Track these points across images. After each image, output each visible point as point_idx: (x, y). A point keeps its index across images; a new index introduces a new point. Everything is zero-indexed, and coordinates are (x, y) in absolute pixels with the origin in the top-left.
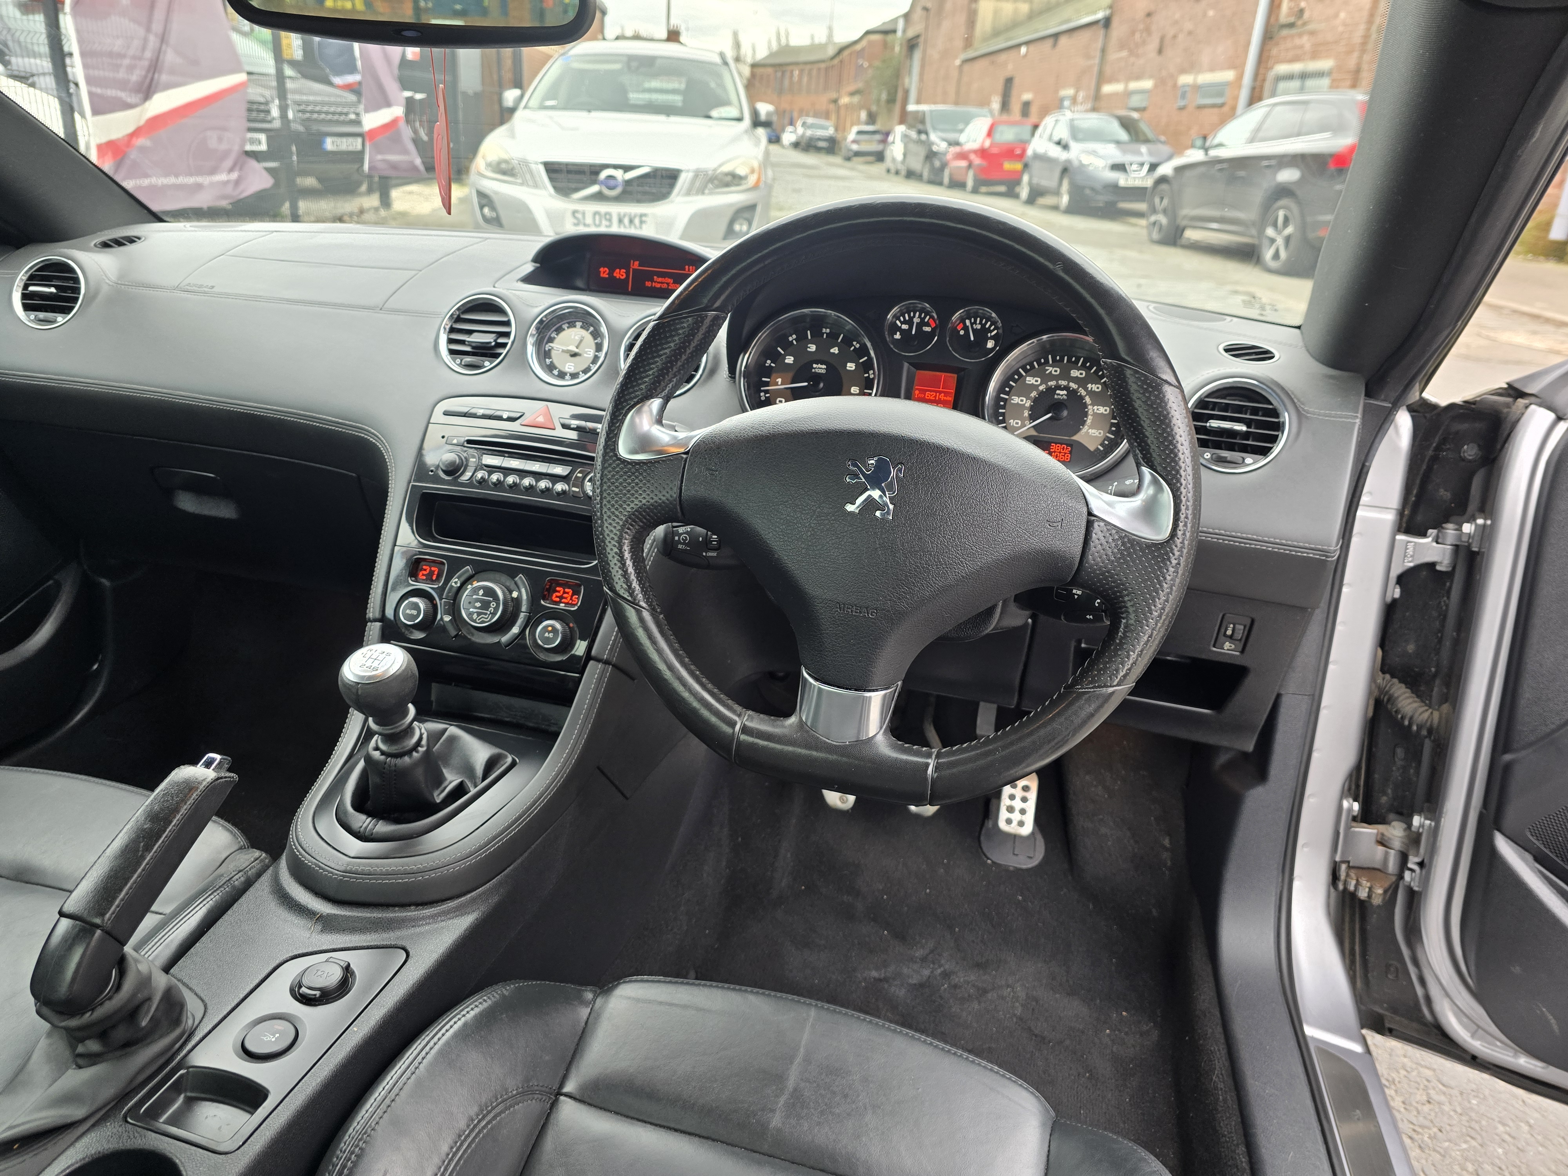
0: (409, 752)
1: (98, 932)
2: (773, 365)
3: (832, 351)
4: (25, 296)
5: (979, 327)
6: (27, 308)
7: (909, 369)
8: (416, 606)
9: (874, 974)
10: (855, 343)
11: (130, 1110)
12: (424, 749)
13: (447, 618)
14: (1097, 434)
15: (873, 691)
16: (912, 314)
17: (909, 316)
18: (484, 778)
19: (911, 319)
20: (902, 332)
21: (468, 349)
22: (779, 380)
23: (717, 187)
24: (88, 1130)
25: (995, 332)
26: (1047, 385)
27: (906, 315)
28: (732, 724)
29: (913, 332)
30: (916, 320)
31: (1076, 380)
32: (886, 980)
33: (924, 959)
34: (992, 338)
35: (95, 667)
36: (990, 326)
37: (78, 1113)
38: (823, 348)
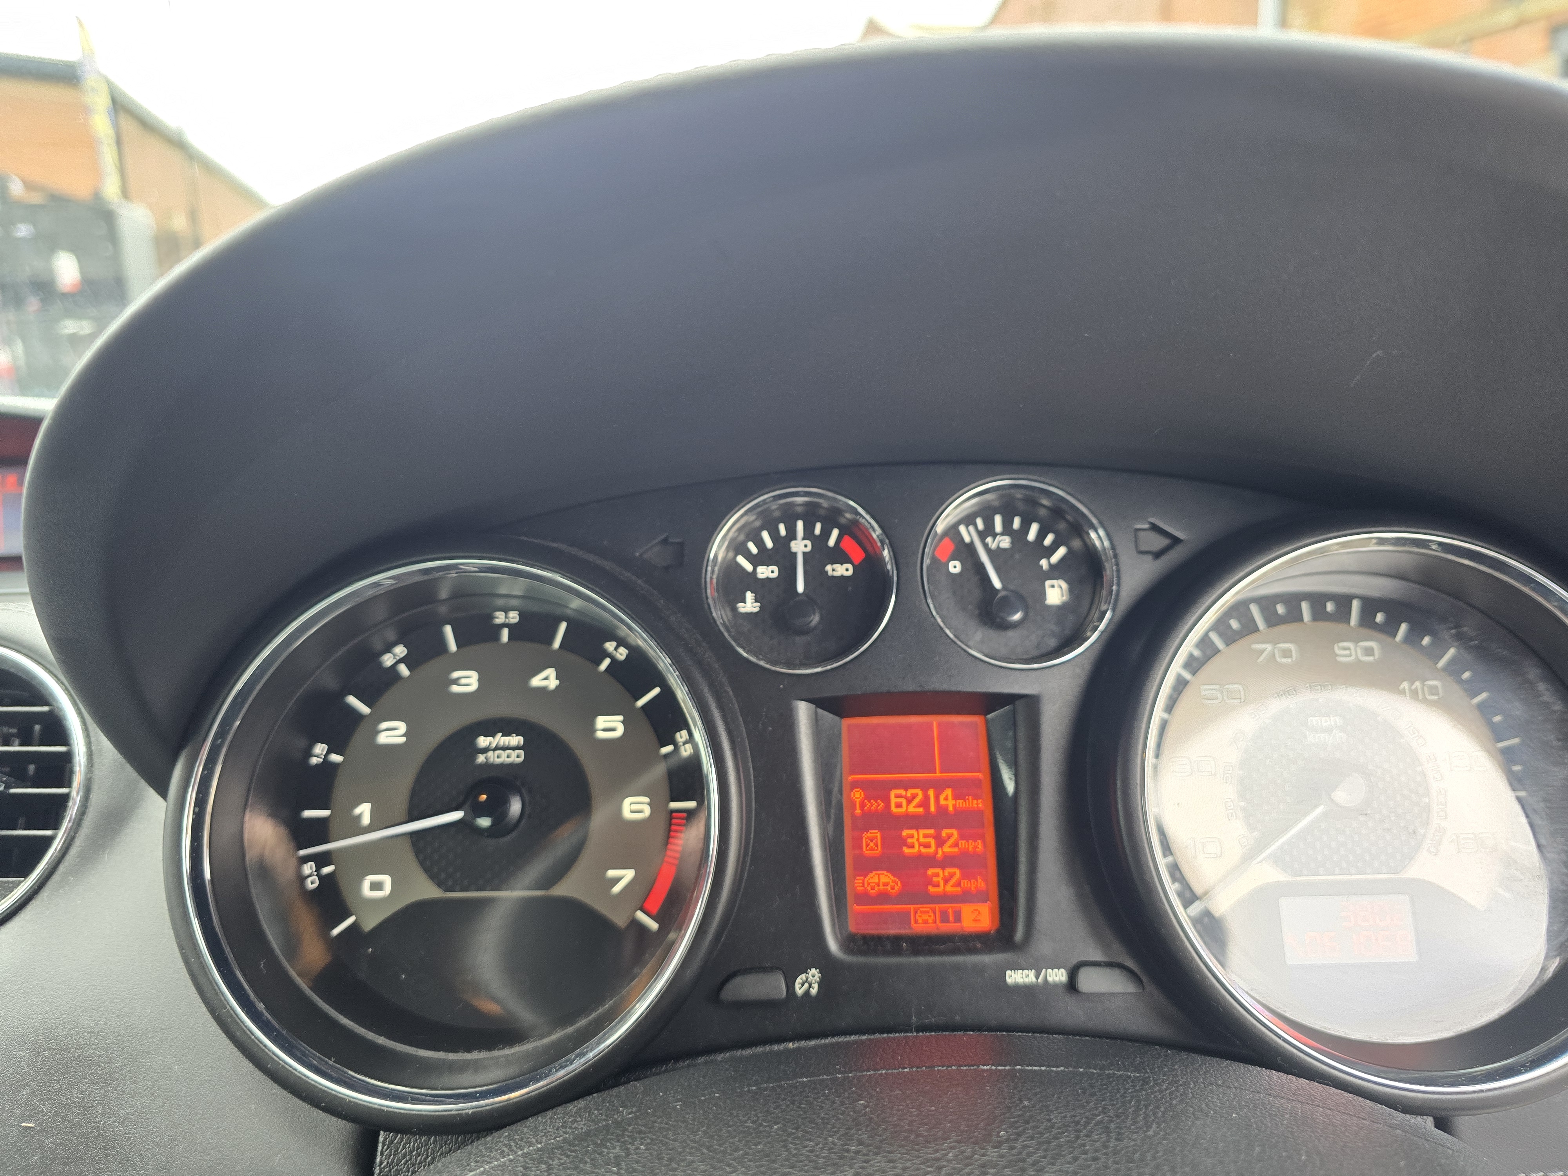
2: (336, 758)
3: (536, 682)
5: (1005, 542)
7: (816, 722)
10: (610, 646)
16: (782, 530)
17: (775, 535)
19: (783, 544)
20: (761, 587)
22: (364, 811)
25: (1062, 551)
27: (765, 535)
29: (797, 586)
30: (800, 546)
34: (1056, 572)
36: (1041, 535)
38: (505, 677)
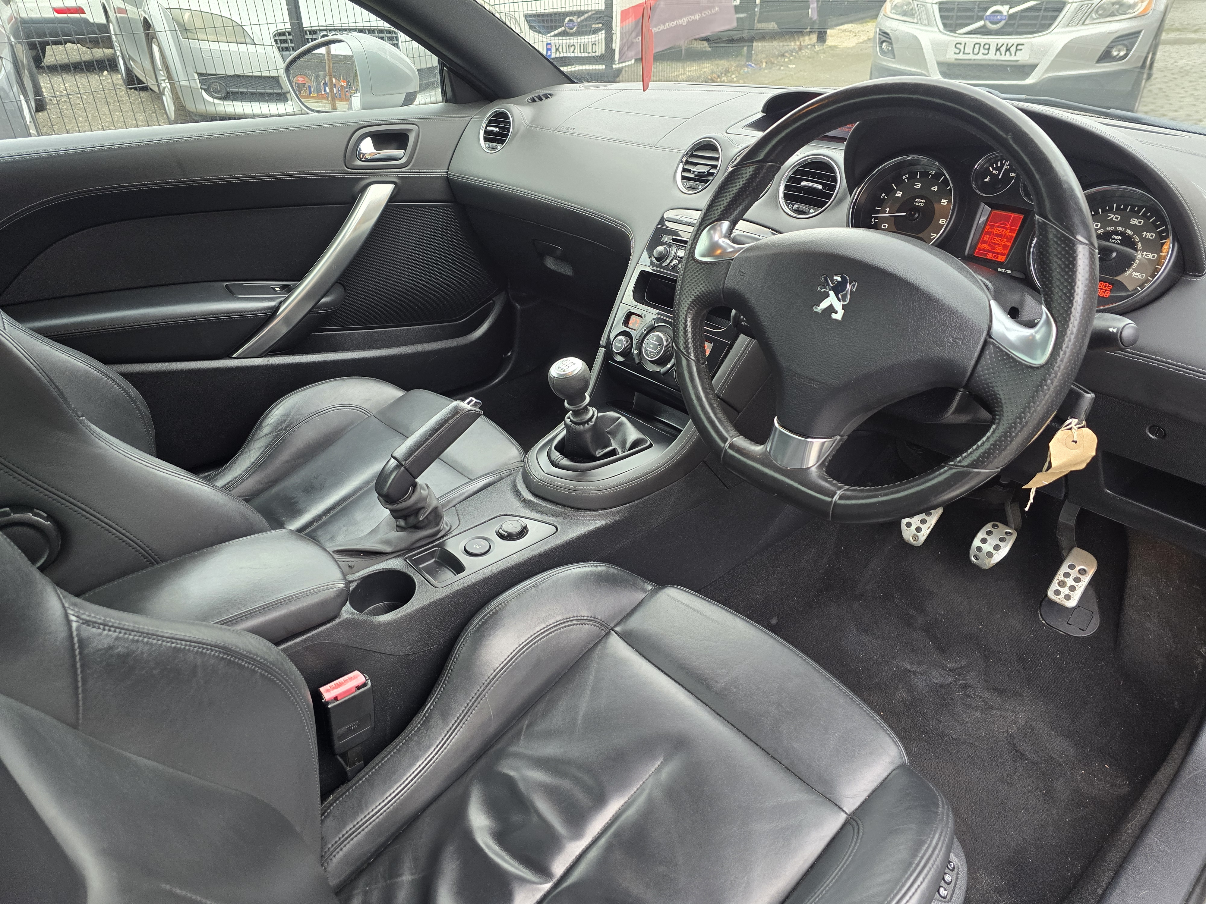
0: (583, 423)
1: (403, 468)
2: (886, 197)
3: (932, 189)
4: (486, 132)
6: (486, 140)
7: (984, 207)
8: (621, 341)
9: (908, 666)
11: (409, 556)
12: (592, 424)
13: (636, 352)
14: (1140, 276)
15: (815, 438)
16: (1004, 162)
17: (1001, 163)
18: (630, 449)
19: (1002, 166)
20: (992, 176)
21: (693, 176)
22: (888, 210)
23: (1101, 16)
24: (391, 558)
26: (1115, 228)
27: (999, 163)
28: (724, 440)
29: (1000, 177)
30: (1005, 167)
31: (1133, 227)
32: (914, 673)
33: (952, 670)
35: (509, 354)
37: (388, 549)
38: (926, 186)
